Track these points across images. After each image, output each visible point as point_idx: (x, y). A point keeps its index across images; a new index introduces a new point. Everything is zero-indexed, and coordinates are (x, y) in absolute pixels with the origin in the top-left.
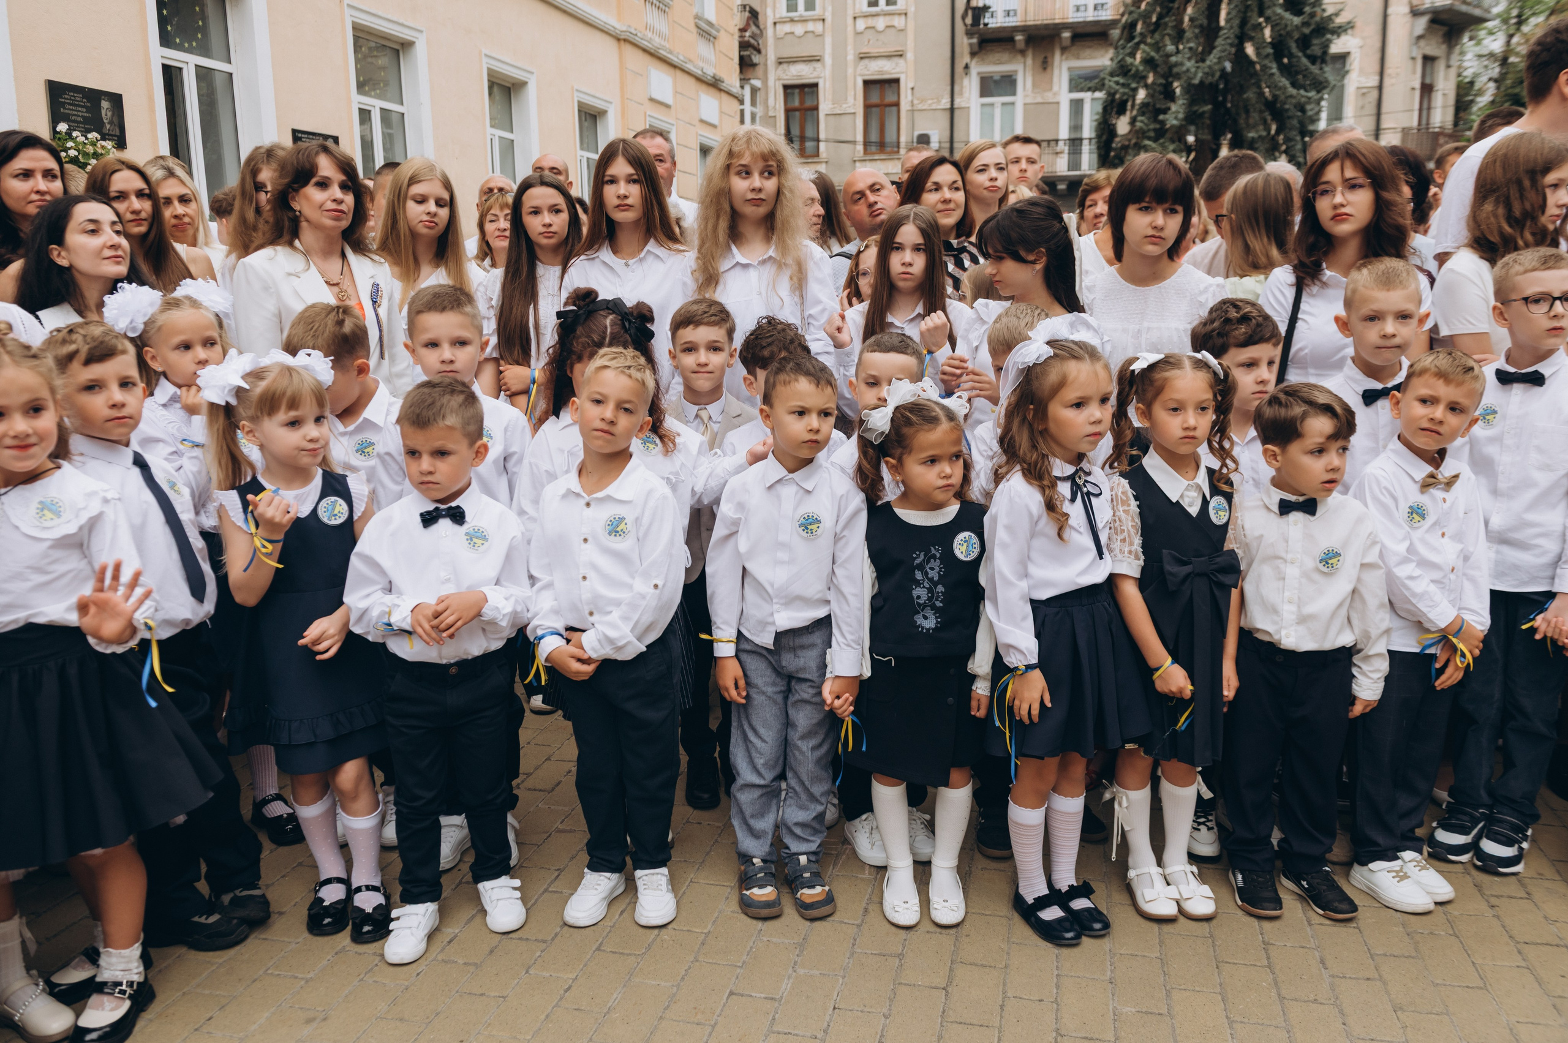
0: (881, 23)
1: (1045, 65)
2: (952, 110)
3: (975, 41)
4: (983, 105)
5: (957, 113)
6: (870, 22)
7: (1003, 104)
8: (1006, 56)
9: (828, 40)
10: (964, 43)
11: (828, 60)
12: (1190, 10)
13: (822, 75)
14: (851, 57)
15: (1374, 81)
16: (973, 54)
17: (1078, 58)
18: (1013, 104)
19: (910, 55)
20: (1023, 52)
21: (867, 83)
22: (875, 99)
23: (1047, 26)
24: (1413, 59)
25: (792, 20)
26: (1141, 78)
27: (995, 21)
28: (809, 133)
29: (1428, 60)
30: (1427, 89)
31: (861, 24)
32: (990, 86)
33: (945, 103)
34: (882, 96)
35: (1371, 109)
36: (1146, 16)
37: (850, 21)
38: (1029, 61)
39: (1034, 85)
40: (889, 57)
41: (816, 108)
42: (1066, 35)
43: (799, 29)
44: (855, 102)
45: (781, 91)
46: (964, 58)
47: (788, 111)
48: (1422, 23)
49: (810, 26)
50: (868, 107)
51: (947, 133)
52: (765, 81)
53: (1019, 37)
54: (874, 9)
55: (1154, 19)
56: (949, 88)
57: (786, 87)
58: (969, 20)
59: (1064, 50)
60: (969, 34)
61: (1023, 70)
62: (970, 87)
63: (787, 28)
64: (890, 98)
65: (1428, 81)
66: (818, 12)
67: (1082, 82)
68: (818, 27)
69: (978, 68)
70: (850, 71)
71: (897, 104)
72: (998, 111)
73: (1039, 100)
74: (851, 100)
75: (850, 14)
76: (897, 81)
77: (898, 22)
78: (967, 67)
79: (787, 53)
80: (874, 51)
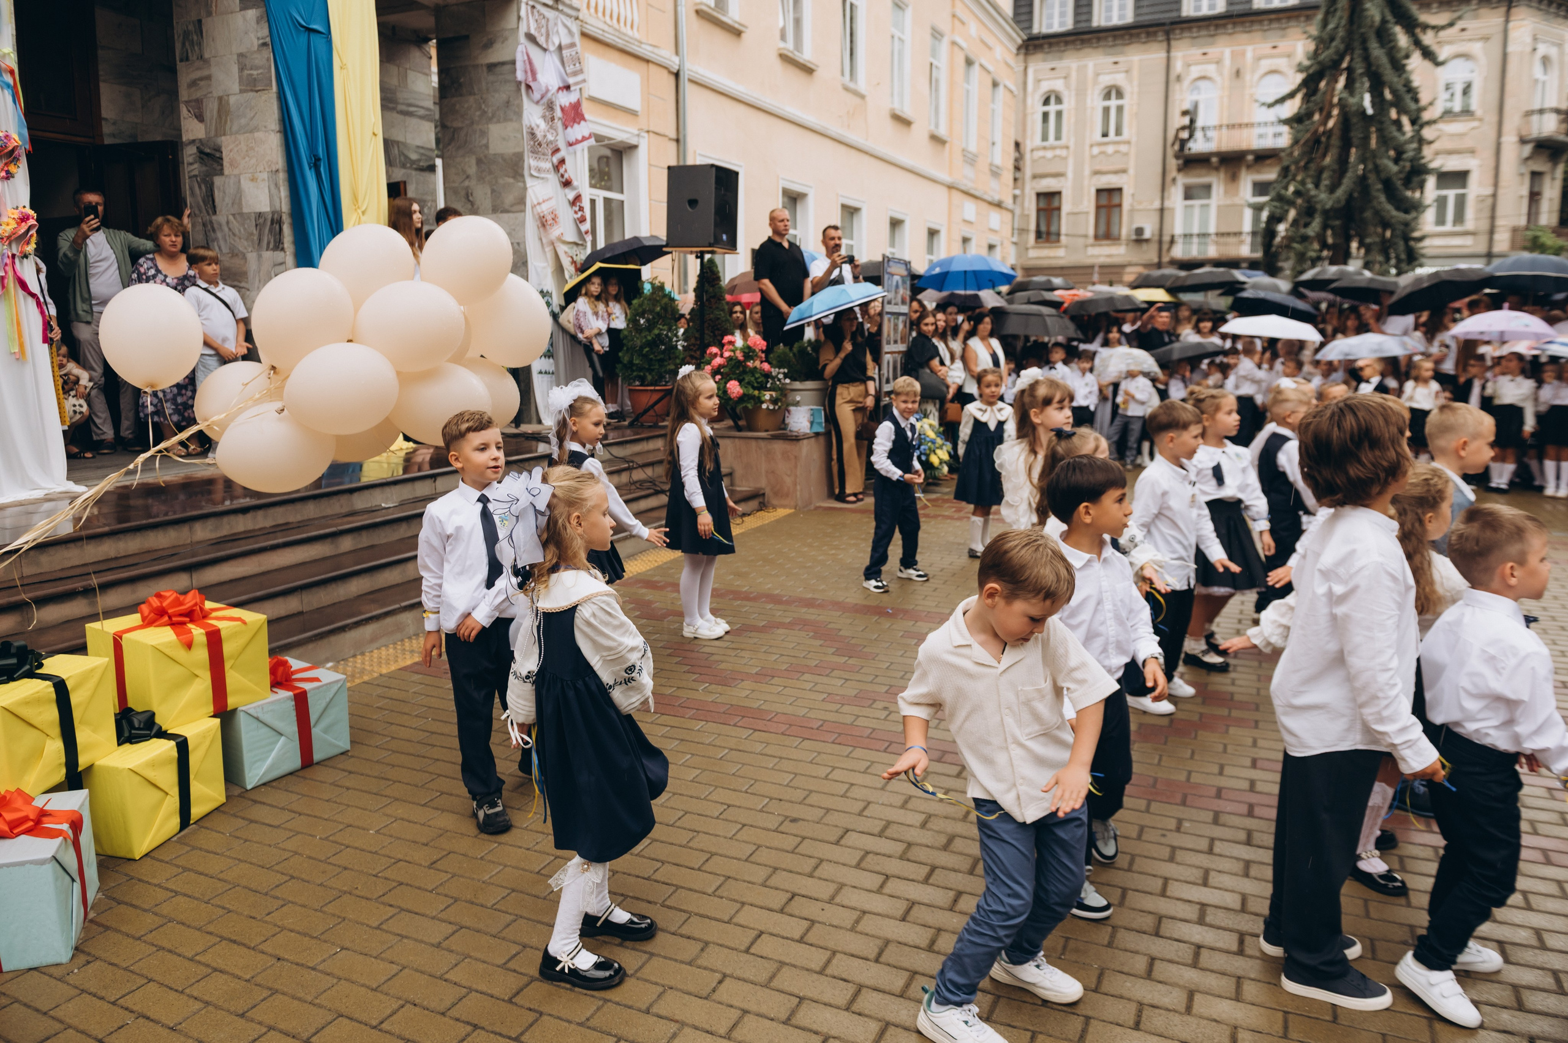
0: (1110, 149)
1: (1234, 178)
2: (1162, 210)
3: (1180, 162)
4: (1186, 207)
5: (1166, 213)
6: (1103, 148)
7: (1202, 206)
8: (1204, 171)
9: (1071, 162)
10: (1173, 163)
11: (1070, 175)
12: (1328, 160)
13: (1065, 186)
14: (1087, 172)
15: (1489, 191)
16: (1180, 170)
17: (1259, 172)
18: (1207, 206)
19: (1131, 171)
20: (1217, 169)
21: (1099, 191)
22: (1104, 201)
23: (1236, 152)
24: (1522, 175)
25: (1045, 148)
26: (1291, 203)
27: (1198, 146)
28: (1053, 229)
29: (1536, 175)
30: (1534, 197)
31: (1096, 150)
32: (1189, 194)
33: (1157, 204)
34: (1110, 199)
35: (1487, 213)
36: (1296, 162)
37: (1087, 148)
38: (1222, 175)
39: (1226, 192)
40: (1116, 172)
41: (1059, 209)
42: (1250, 157)
43: (1049, 154)
44: (1089, 204)
45: (1034, 198)
46: (1173, 172)
47: (1039, 210)
48: (1528, 149)
49: (1058, 152)
50: (1098, 207)
51: (1157, 226)
52: (1023, 190)
53: (1214, 160)
54: (1105, 139)
55: (1302, 164)
56: (1159, 195)
57: (1039, 195)
58: (1177, 147)
59: (1249, 167)
60: (1177, 157)
61: (1217, 182)
62: (1176, 195)
63: (1041, 153)
64: (1116, 201)
65: (1536, 189)
66: (1063, 142)
67: (1260, 188)
68: (1064, 153)
69: (1182, 180)
70: (1086, 182)
71: (1120, 206)
72: (1197, 211)
73: (1229, 202)
74: (1086, 203)
75: (1088, 142)
76: (1120, 190)
77: (1123, 148)
78: (1174, 180)
79: (1040, 170)
80: (1104, 168)
